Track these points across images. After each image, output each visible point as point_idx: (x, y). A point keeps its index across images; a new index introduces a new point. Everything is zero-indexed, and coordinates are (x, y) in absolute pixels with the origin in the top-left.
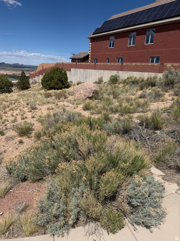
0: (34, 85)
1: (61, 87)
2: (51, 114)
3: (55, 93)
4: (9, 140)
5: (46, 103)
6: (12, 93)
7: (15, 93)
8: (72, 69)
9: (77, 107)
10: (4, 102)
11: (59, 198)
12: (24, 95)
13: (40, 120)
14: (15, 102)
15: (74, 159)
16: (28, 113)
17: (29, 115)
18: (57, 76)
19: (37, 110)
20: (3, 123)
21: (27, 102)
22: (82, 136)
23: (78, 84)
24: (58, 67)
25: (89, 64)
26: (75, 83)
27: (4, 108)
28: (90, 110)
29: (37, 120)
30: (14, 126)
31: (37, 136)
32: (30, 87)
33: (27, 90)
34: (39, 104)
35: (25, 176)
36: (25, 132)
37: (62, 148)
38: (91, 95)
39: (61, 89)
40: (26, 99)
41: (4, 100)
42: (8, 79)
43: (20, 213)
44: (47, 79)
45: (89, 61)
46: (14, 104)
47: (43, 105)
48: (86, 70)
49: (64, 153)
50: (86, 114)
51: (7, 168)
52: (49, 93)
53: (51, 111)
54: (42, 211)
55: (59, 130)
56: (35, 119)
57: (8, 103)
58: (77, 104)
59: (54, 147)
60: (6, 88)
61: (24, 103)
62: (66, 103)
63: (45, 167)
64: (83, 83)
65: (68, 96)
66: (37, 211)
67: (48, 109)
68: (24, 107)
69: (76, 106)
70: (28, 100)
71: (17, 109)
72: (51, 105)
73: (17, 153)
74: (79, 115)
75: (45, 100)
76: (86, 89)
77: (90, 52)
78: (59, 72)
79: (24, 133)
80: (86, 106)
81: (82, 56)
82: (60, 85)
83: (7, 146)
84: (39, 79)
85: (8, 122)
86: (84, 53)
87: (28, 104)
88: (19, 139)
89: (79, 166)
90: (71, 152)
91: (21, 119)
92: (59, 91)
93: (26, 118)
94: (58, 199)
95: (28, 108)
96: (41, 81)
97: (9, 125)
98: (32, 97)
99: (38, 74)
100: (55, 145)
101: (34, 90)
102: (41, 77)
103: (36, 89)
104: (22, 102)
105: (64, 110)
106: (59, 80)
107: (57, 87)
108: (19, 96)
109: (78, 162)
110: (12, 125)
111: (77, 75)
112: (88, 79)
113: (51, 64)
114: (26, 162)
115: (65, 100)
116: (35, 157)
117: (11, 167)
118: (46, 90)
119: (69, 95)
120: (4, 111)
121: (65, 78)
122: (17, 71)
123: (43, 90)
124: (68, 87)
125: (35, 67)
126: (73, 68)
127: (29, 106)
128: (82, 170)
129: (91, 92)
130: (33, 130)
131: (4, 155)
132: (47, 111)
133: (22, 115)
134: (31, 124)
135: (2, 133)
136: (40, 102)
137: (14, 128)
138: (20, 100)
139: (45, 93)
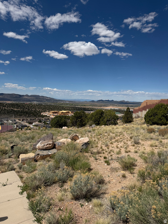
0: (137, 119)
1: (165, 123)
2: (154, 152)
3: (158, 129)
4: (114, 171)
5: (149, 138)
6: (117, 126)
7: (119, 125)
10: (111, 133)
12: (128, 129)
13: (143, 156)
14: (120, 135)
16: (131, 146)
17: (132, 149)
18: (161, 113)
19: (140, 145)
20: (109, 153)
21: (131, 135)
24: (163, 103)
27: (111, 139)
29: (140, 156)
30: (118, 157)
31: (141, 176)
32: (133, 121)
33: (130, 123)
34: (142, 139)
36: (129, 166)
39: (165, 125)
40: (130, 133)
42: (115, 113)
44: (151, 114)
46: (119, 136)
47: (146, 141)
51: (111, 203)
52: (152, 129)
53: (154, 148)
56: (138, 154)
57: (114, 135)
59: (160, 194)
60: (113, 121)
61: (127, 137)
67: (152, 146)
68: (127, 141)
71: (121, 141)
72: (155, 142)
75: (149, 135)
78: (164, 108)
79: (127, 167)
82: (164, 120)
83: (112, 178)
84: (143, 114)
85: (113, 152)
87: (131, 138)
88: (122, 172)
91: (124, 152)
92: (163, 127)
93: (129, 151)
95: (131, 142)
96: (143, 116)
98: (136, 131)
99: (141, 110)
101: (136, 124)
102: (144, 112)
103: (139, 123)
104: (126, 136)
106: (163, 116)
107: (160, 122)
108: (124, 129)
110: (117, 156)
113: (155, 100)
114: (130, 203)
116: (139, 201)
117: (115, 202)
118: (149, 125)
120: (110, 141)
122: (122, 106)
123: (146, 125)
125: (139, 104)
127: (132, 140)
130: (136, 166)
131: (108, 186)
132: (150, 148)
133: (126, 148)
134: (134, 160)
135: (108, 163)
136: (143, 137)
137: (118, 159)
138: (124, 133)
139: (148, 128)
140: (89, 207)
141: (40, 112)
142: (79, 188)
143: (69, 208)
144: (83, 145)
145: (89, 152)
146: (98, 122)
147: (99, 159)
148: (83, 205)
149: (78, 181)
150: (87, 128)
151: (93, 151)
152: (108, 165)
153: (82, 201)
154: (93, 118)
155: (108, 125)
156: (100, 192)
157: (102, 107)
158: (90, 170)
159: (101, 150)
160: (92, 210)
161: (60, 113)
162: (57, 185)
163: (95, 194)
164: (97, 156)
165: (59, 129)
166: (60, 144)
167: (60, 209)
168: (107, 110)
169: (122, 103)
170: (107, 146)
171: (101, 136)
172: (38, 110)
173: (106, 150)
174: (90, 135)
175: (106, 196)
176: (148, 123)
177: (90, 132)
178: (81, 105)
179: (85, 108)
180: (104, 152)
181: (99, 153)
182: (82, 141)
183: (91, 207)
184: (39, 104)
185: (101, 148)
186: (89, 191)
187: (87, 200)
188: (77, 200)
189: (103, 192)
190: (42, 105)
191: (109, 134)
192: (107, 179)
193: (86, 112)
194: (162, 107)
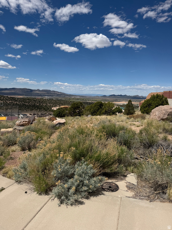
122: (136, 102)
141: (51, 107)
157: (114, 102)
172: (49, 105)
178: (93, 100)
184: (50, 99)
190: (53, 100)
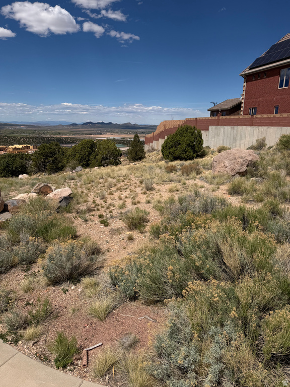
0: (151, 154)
1: (191, 156)
2: (175, 198)
3: (181, 166)
4: (115, 234)
5: (167, 180)
6: (120, 166)
7: (124, 166)
8: (210, 128)
9: (218, 188)
10: (110, 178)
11: (188, 339)
12: (137, 169)
13: (158, 206)
14: (124, 179)
15: (215, 278)
16: (142, 195)
17: (143, 198)
18: (185, 140)
19: (154, 192)
20: (108, 208)
21: (140, 179)
22: (229, 240)
23: (220, 151)
24: (189, 125)
25: (241, 117)
26: (215, 150)
27: (110, 187)
28: (242, 195)
29: (154, 207)
30: (121, 213)
31: (155, 232)
33: (140, 161)
34: (158, 182)
35: (136, 293)
36: (137, 223)
37: (194, 256)
38: (244, 168)
39: (191, 159)
40: (139, 175)
41: (109, 176)
42: (116, 145)
43: (126, 349)
44: (171, 144)
45: (242, 113)
46: (123, 181)
47: (163, 184)
48: (236, 127)
49: (198, 264)
50: (235, 201)
51: (111, 277)
52: (172, 166)
53: (174, 194)
54: (160, 355)
55: (188, 224)
56: (151, 205)
57: (115, 180)
58: (217, 184)
59: (179, 252)
60: (113, 159)
61: (136, 181)
62: (199, 182)
63: (166, 283)
64: (230, 149)
65: (203, 170)
66: (152, 353)
67: (171, 191)
68: (136, 187)
69: (217, 186)
70: (142, 175)
71: (126, 189)
72: (175, 185)
73: (124, 255)
74: (223, 202)
75: (167, 176)
76: (235, 159)
77: (243, 99)
78: (190, 132)
79: (135, 225)
80: (233, 188)
81: (229, 106)
82: (190, 152)
83: (112, 243)
84: (159, 144)
85: (114, 207)
86: (232, 101)
87: (141, 182)
88: (128, 233)
89: (223, 290)
90: (209, 264)
91: (131, 204)
92: (188, 163)
93: (139, 202)
94: (186, 341)
95: (141, 188)
96: (160, 148)
97: (115, 213)
98: (148, 171)
99: (156, 138)
100: (182, 248)
101: (150, 161)
102: (162, 142)
103: (154, 159)
104: (134, 179)
105: (197, 194)
107: (184, 156)
108: (130, 170)
109: (222, 284)
110: (119, 212)
111: (218, 136)
112: (238, 142)
113: (177, 121)
114: (139, 270)
115: (198, 177)
116: (151, 265)
117: (116, 275)
119: (204, 168)
120: (109, 191)
121: (199, 142)
122: (127, 133)
123: (163, 162)
124: (203, 155)
125: (154, 128)
126: (213, 125)
127: (143, 185)
128: (230, 299)
129: (244, 164)
130: (148, 221)
131: (107, 256)
132: (169, 194)
133: (133, 198)
134: (145, 212)
135: (105, 223)
136: (158, 179)
137: (121, 216)
138: (130, 176)
139: (166, 165)
140: (77, 290)
142: (58, 267)
143: (43, 299)
144: (60, 202)
145: (73, 211)
146: (87, 161)
147: (90, 219)
148: (67, 290)
149: (55, 255)
150: (68, 173)
151: (79, 209)
152: (105, 226)
153: (64, 286)
154: (78, 155)
155: (104, 166)
156: (94, 266)
157: (92, 136)
158: (75, 237)
159: (93, 206)
160: (83, 294)
161: (11, 150)
162: (19, 268)
163: (85, 270)
164: (87, 215)
165: (11, 179)
166: (15, 202)
167: (28, 304)
168: (101, 140)
169: (127, 127)
170: (103, 198)
171: (93, 184)
173: (101, 205)
174: (72, 184)
175: (104, 270)
176: (168, 159)
177: (73, 179)
178: (53, 134)
179: (60, 138)
180: (99, 207)
181: (90, 210)
182: (59, 195)
183: (80, 290)
185: (94, 202)
186: (75, 268)
187: (73, 282)
188: (57, 285)
189: (99, 266)
191: (107, 180)
192: (104, 247)
193: (62, 145)
194: (187, 131)
